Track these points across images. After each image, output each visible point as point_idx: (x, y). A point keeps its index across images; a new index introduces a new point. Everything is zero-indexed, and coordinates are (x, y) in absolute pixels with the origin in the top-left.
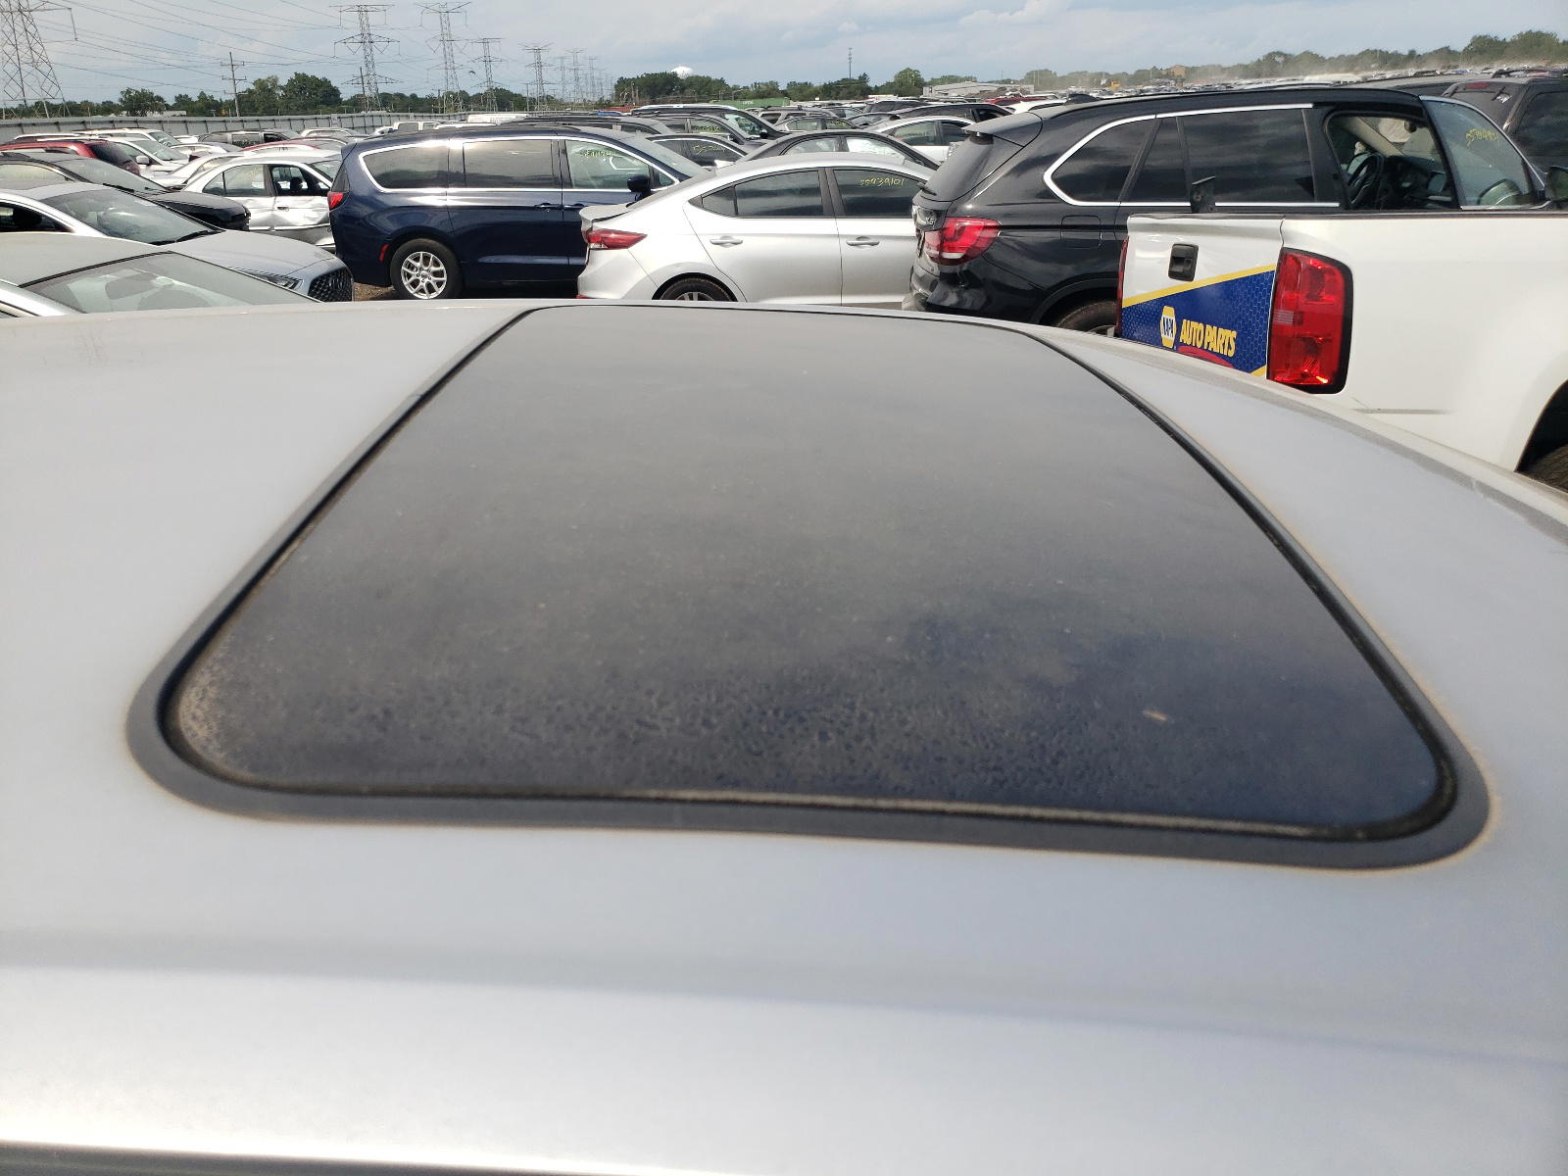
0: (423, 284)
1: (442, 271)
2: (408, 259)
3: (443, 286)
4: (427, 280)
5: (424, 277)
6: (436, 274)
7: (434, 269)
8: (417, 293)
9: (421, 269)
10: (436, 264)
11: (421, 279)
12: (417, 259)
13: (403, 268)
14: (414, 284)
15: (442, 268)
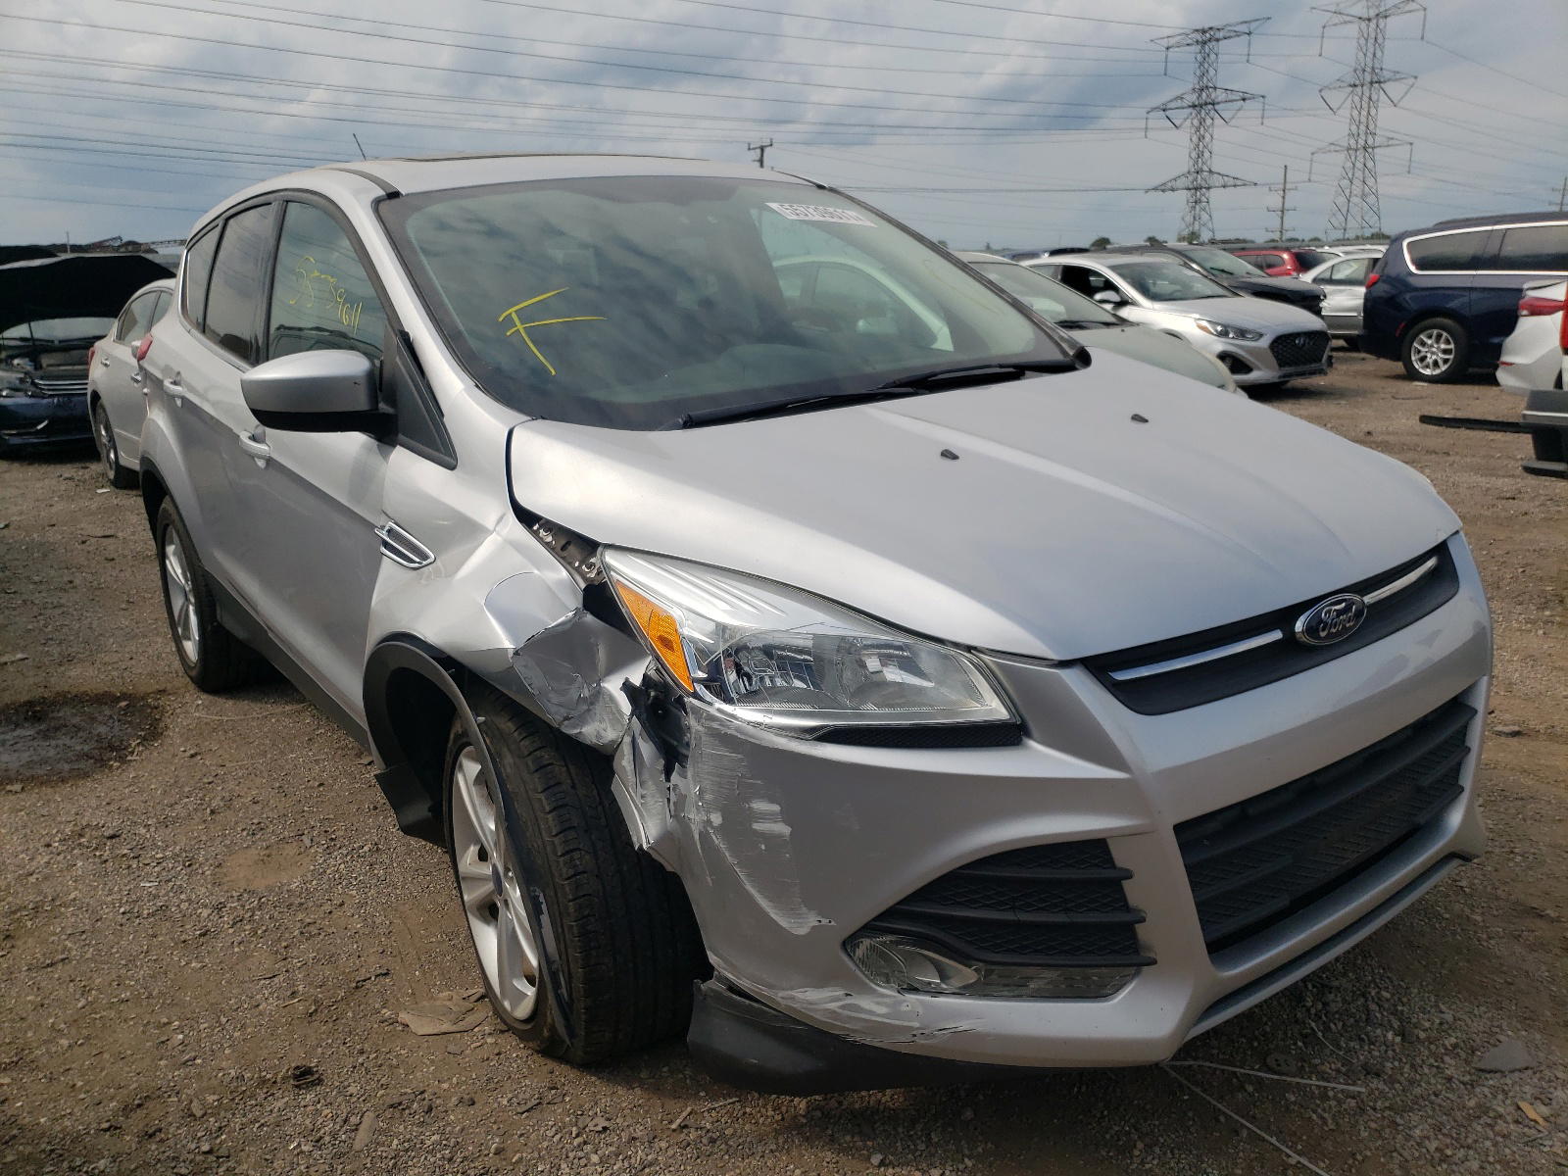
0: (1430, 360)
1: (1451, 350)
2: (1422, 336)
3: (1449, 364)
4: (1434, 357)
5: (1433, 353)
6: (1445, 352)
7: (1443, 346)
8: (1423, 368)
9: (1432, 346)
10: (1448, 342)
11: (1429, 355)
12: (1430, 337)
13: (1415, 344)
14: (1423, 359)
15: (1452, 346)
